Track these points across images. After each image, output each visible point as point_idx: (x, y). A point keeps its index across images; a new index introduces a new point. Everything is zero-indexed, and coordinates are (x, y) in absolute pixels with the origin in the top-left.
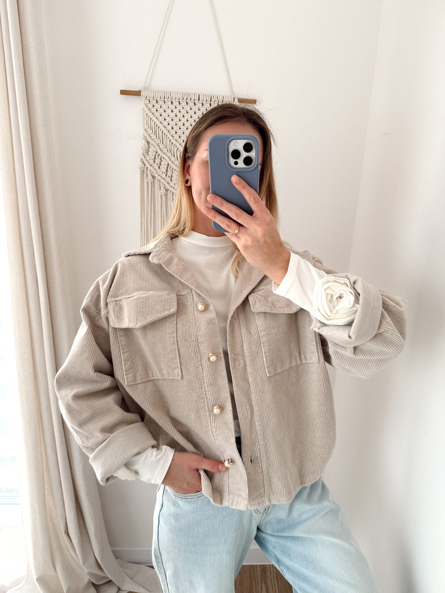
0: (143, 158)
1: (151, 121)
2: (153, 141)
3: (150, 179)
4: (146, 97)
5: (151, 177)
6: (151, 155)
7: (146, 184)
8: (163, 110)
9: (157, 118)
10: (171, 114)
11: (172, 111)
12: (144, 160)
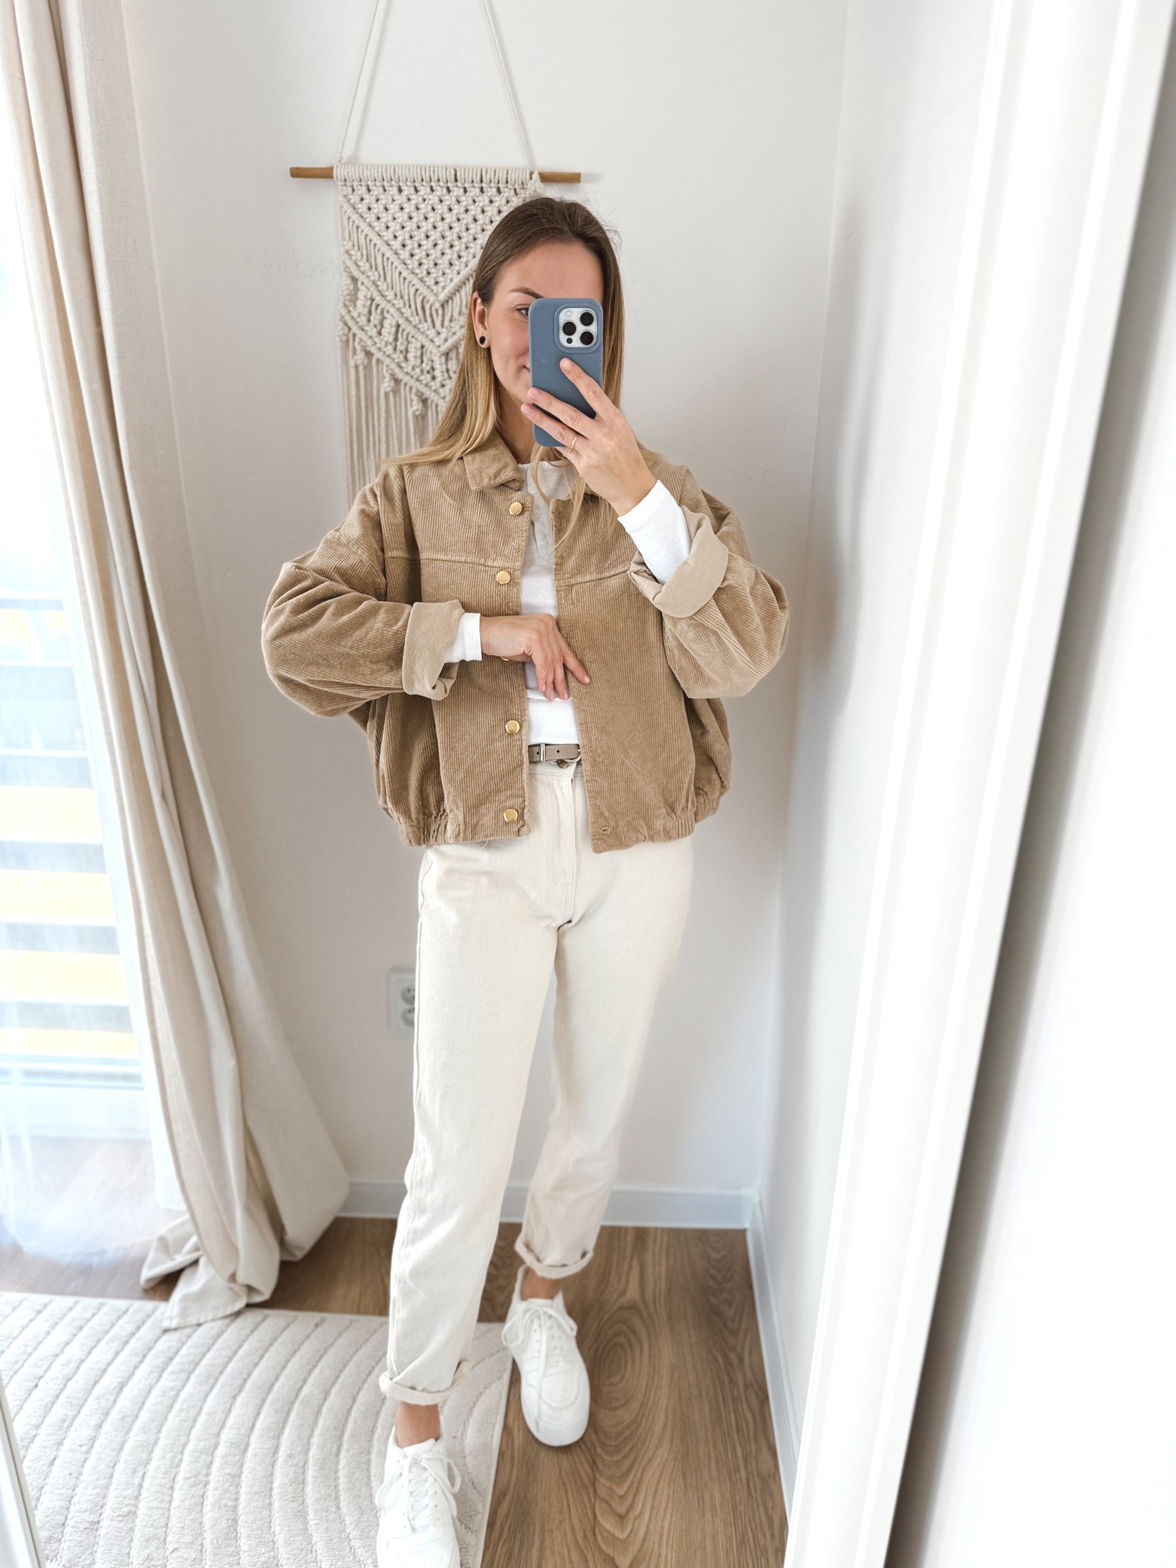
0: (343, 312)
1: (357, 231)
2: (365, 276)
3: (361, 359)
4: (346, 180)
5: (363, 354)
6: (361, 307)
7: (352, 371)
8: (381, 208)
9: (371, 226)
10: (398, 215)
11: (402, 209)
12: (347, 318)
